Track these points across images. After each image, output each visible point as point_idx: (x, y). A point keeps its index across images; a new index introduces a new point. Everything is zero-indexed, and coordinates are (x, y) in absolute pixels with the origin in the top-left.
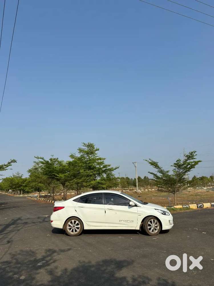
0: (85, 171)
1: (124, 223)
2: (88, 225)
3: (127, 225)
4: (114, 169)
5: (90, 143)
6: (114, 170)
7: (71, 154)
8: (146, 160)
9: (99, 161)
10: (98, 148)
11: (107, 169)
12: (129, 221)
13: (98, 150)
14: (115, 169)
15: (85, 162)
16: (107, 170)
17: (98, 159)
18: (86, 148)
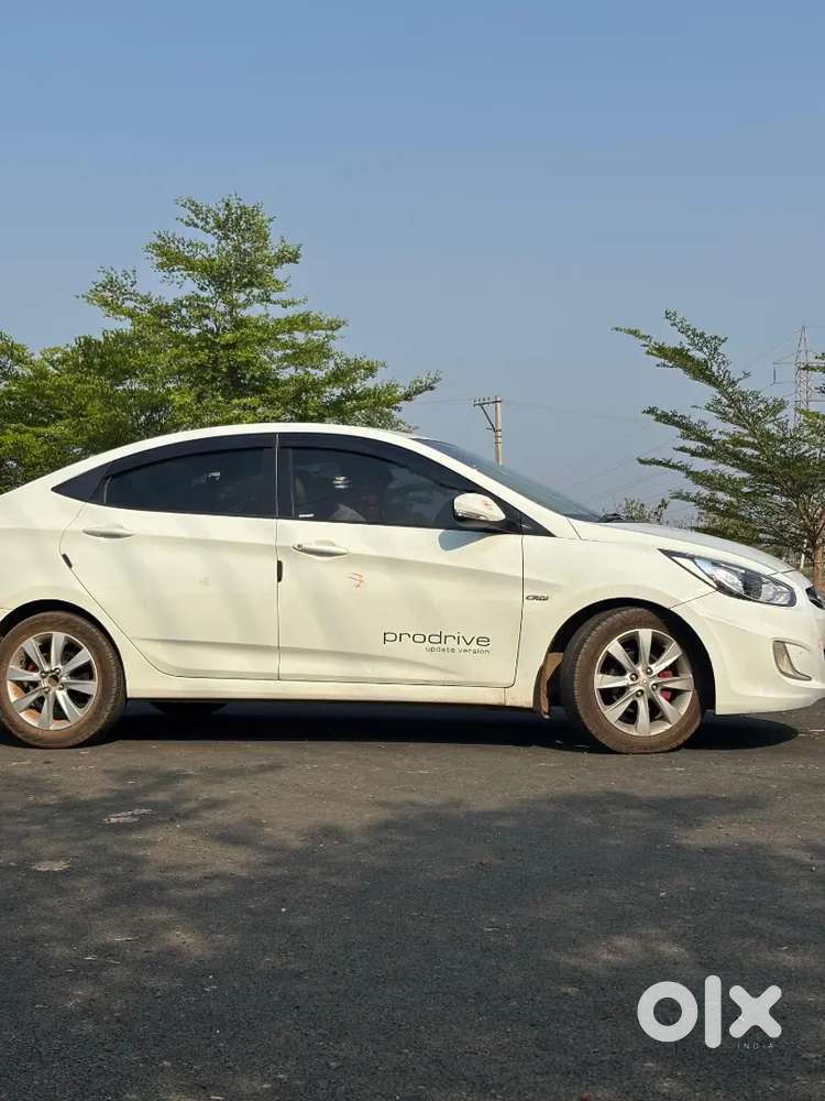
0: (200, 398)
1: (418, 651)
2: (156, 666)
3: (442, 670)
4: (401, 391)
5: (234, 204)
6: (403, 404)
7: (102, 278)
8: (633, 328)
9: (300, 337)
10: (292, 244)
11: (353, 396)
12: (451, 643)
13: (294, 258)
14: (407, 397)
15: (207, 340)
16: (358, 398)
17: (292, 324)
18: (210, 240)
